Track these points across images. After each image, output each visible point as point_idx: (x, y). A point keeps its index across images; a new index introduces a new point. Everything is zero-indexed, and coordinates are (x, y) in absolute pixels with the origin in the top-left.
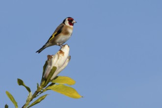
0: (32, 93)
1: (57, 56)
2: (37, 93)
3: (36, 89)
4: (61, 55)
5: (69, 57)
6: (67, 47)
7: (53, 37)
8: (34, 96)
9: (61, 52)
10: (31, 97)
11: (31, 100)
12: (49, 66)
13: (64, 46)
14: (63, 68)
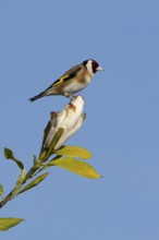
0: (25, 171)
1: (64, 112)
2: (33, 170)
3: (32, 165)
4: (70, 111)
5: (84, 116)
6: (80, 98)
7: (61, 81)
8: (29, 176)
9: (71, 106)
10: (23, 177)
11: (24, 182)
12: (53, 128)
13: (76, 97)
14: (73, 131)
